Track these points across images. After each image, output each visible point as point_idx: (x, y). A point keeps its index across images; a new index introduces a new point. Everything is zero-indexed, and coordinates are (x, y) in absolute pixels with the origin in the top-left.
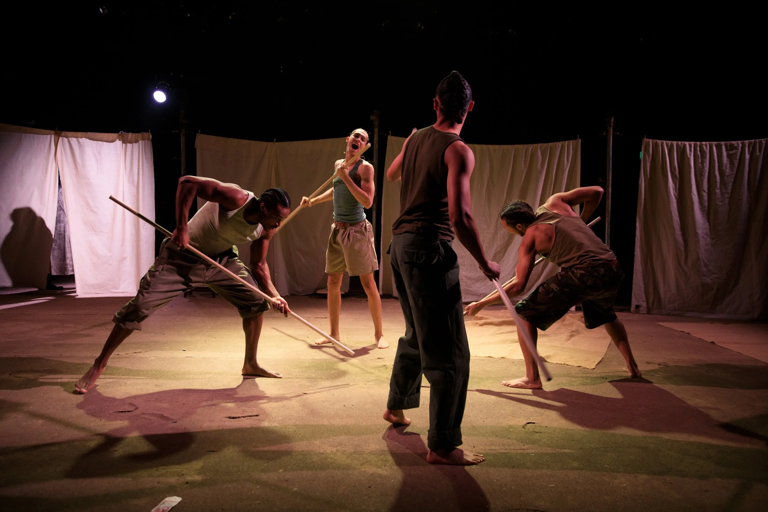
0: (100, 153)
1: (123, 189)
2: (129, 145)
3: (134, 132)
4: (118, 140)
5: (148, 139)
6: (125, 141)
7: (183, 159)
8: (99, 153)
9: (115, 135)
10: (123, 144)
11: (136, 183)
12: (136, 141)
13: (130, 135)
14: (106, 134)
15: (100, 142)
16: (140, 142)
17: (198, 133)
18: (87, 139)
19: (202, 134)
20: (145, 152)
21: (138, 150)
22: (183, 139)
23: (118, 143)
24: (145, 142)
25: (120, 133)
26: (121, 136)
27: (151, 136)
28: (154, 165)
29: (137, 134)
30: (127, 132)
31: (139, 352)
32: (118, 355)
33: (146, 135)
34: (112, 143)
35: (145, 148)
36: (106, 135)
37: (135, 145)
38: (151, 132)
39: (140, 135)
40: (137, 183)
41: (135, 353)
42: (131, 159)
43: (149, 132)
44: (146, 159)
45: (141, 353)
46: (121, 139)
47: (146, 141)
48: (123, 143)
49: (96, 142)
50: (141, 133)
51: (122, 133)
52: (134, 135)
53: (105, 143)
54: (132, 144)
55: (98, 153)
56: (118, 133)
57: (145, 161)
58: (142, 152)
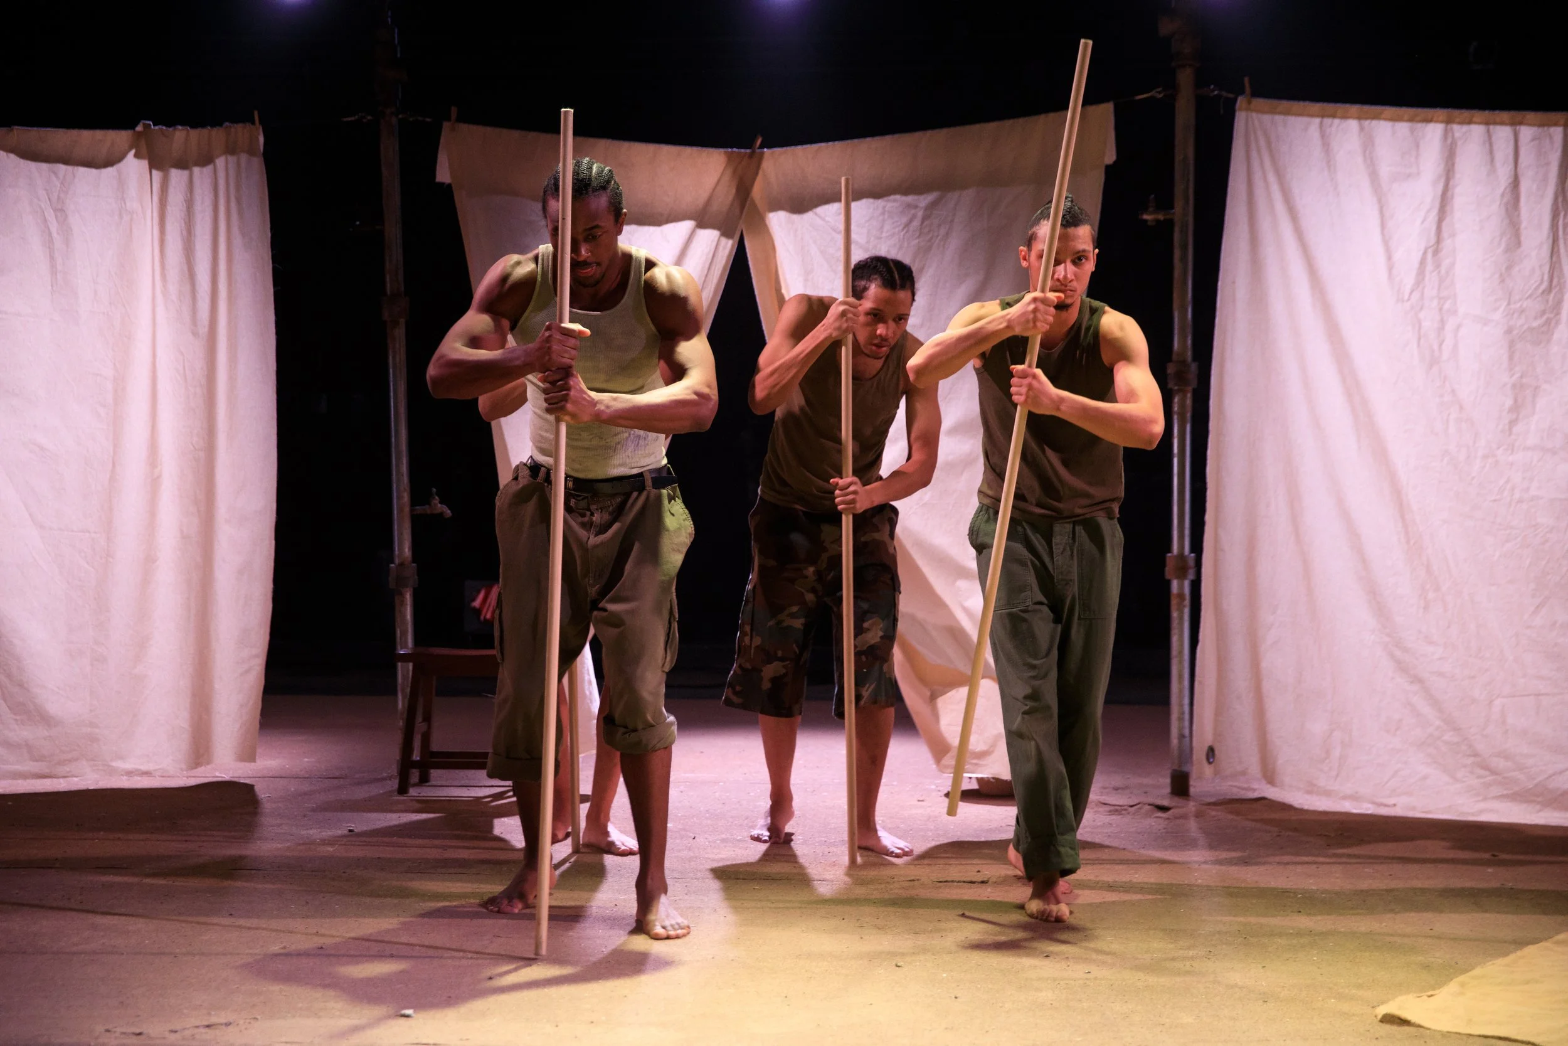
0: (62, 210)
1: (154, 355)
2: (177, 176)
3: (194, 126)
4: (133, 152)
5: (251, 152)
6: (157, 162)
7: (393, 231)
8: (60, 211)
9: (121, 137)
10: (154, 172)
11: (203, 329)
12: (206, 160)
13: (180, 137)
14: (86, 135)
15: (62, 168)
16: (220, 162)
17: (449, 119)
18: (12, 156)
19: (465, 122)
20: (239, 201)
21: (212, 196)
22: (390, 150)
23: (133, 167)
24: (238, 164)
25: (139, 128)
26: (143, 143)
27: (261, 139)
28: (275, 259)
29: (205, 132)
30: (169, 125)
31: (223, 1021)
32: (140, 1034)
33: (240, 132)
34: (110, 170)
35: (238, 188)
36: (86, 137)
37: (201, 174)
38: (261, 122)
39: (216, 135)
40: (206, 329)
41: (208, 1026)
42: (185, 233)
43: (253, 123)
44: (243, 234)
45: (230, 1028)
46: (144, 150)
47: (244, 157)
48: (152, 166)
49: (44, 166)
50: (221, 125)
51: (147, 127)
52: (195, 134)
53: (82, 170)
54: (186, 173)
55: (55, 210)
56: (132, 126)
57: (238, 241)
58: (228, 202)
